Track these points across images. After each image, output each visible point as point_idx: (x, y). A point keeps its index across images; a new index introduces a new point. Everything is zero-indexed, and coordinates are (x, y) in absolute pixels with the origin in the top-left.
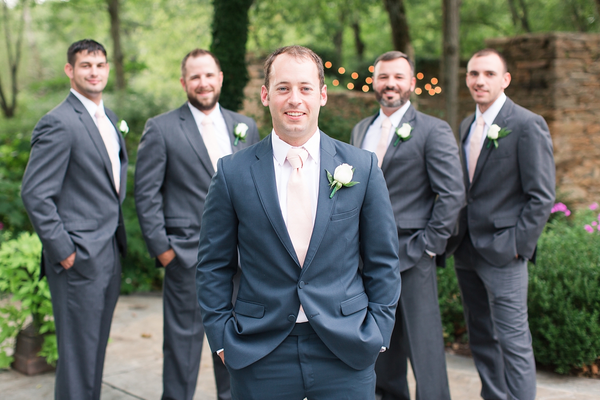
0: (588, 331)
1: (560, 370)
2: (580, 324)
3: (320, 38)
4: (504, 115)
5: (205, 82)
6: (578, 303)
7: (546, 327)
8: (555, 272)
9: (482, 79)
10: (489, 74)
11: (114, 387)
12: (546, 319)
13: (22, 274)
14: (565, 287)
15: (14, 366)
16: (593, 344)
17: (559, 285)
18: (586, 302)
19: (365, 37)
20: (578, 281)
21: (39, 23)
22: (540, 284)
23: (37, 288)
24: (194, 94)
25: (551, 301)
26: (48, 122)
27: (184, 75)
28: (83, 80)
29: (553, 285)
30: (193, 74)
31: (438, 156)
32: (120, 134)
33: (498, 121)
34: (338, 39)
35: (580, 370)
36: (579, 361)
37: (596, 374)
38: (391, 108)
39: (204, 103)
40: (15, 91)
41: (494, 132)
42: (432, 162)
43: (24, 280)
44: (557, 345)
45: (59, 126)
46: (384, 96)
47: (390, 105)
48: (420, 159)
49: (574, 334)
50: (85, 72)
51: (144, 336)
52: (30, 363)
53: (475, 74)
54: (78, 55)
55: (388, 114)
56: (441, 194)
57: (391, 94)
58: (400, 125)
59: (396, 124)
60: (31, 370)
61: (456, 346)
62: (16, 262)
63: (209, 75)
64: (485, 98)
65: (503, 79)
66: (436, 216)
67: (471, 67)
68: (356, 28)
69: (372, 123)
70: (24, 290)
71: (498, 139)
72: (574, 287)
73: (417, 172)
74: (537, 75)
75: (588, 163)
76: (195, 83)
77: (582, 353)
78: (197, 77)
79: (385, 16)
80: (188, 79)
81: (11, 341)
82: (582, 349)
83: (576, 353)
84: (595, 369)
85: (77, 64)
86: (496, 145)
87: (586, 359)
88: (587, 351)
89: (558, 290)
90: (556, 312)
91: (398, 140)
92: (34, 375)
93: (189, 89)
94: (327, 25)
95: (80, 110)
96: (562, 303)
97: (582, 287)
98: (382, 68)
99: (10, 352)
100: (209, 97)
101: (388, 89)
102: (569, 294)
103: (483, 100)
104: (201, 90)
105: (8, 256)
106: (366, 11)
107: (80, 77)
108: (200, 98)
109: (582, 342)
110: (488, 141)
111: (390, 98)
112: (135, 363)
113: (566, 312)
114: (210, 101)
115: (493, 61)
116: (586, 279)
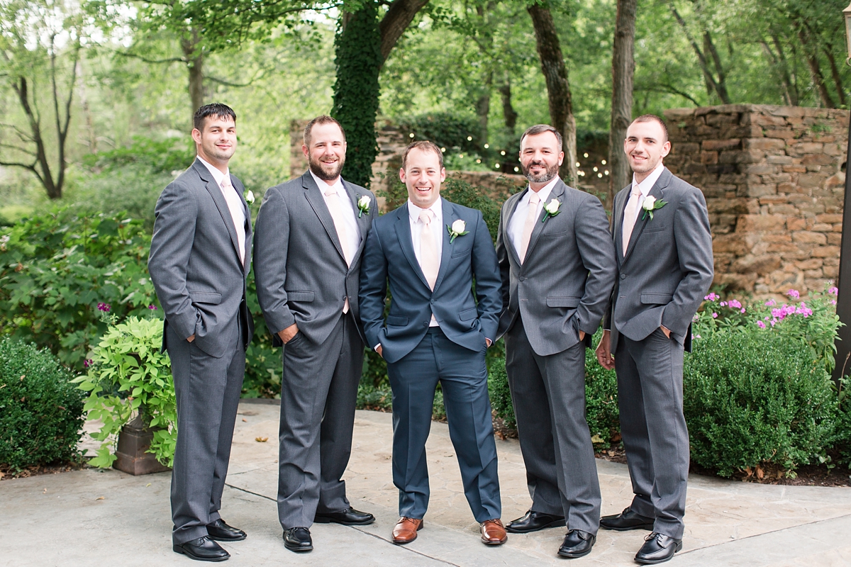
0: (752, 429)
1: (722, 473)
2: (743, 423)
3: (461, 104)
4: (661, 185)
5: (331, 150)
6: (742, 400)
7: (708, 427)
8: (719, 367)
9: (641, 146)
10: (649, 141)
11: (231, 487)
12: (708, 418)
13: (131, 361)
14: (729, 383)
15: (116, 466)
16: (757, 444)
17: (723, 381)
18: (751, 398)
19: (516, 104)
20: (742, 377)
21: (100, 77)
22: (703, 380)
23: (148, 376)
24: (318, 162)
25: (713, 398)
26: (172, 191)
27: (308, 143)
28: (213, 145)
29: (717, 381)
30: (318, 141)
31: (589, 231)
32: (246, 204)
33: (655, 191)
34: (482, 106)
35: (745, 474)
36: (743, 463)
37: (762, 479)
38: (539, 184)
39: (328, 173)
40: (63, 165)
41: (650, 203)
42: (582, 237)
43: (135, 368)
44: (719, 445)
45: (184, 195)
46: (531, 171)
47: (537, 180)
48: (569, 234)
49: (737, 433)
50: (215, 137)
51: (258, 441)
52: (137, 461)
53: (634, 139)
54: (207, 119)
55: (537, 190)
56: (592, 271)
57: (537, 168)
58: (548, 201)
59: (544, 200)
60: (137, 469)
61: (612, 454)
62: (127, 346)
63: (335, 144)
64: (644, 165)
65: (661, 148)
66: (589, 292)
67: (630, 132)
68: (506, 92)
69: (520, 199)
70: (134, 378)
71: (653, 211)
72: (739, 382)
73: (566, 248)
74: (727, 156)
75: (788, 266)
76: (320, 151)
77: (746, 454)
78: (323, 145)
79: (542, 78)
80: (312, 146)
81: (114, 437)
82: (746, 450)
83: (740, 454)
84: (760, 473)
85: (206, 129)
86: (652, 216)
87: (749, 460)
88: (751, 452)
89: (722, 386)
90: (719, 410)
91: (547, 216)
92: (141, 474)
93: (312, 157)
94: (471, 89)
95: (206, 179)
96: (725, 401)
97: (747, 382)
98: (528, 142)
99: (112, 450)
100: (334, 167)
101: (534, 163)
102: (733, 390)
103: (640, 167)
104: (326, 158)
105: (116, 342)
106: (517, 71)
107: (209, 142)
108: (324, 166)
109: (745, 442)
110: (644, 211)
111: (536, 173)
112: (252, 466)
113: (729, 410)
114: (334, 171)
115: (652, 128)
116: (752, 373)
